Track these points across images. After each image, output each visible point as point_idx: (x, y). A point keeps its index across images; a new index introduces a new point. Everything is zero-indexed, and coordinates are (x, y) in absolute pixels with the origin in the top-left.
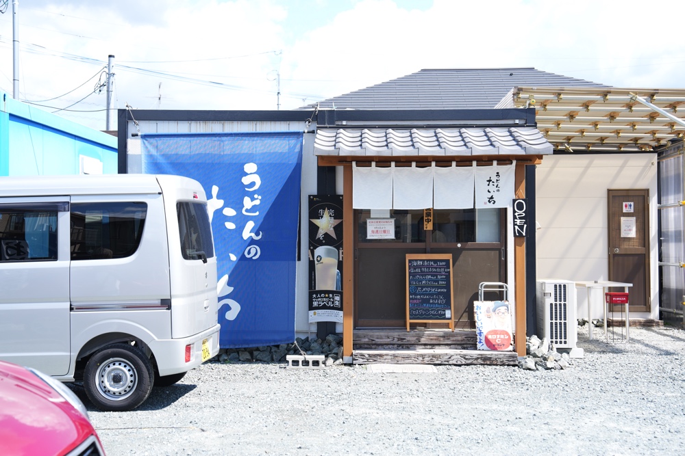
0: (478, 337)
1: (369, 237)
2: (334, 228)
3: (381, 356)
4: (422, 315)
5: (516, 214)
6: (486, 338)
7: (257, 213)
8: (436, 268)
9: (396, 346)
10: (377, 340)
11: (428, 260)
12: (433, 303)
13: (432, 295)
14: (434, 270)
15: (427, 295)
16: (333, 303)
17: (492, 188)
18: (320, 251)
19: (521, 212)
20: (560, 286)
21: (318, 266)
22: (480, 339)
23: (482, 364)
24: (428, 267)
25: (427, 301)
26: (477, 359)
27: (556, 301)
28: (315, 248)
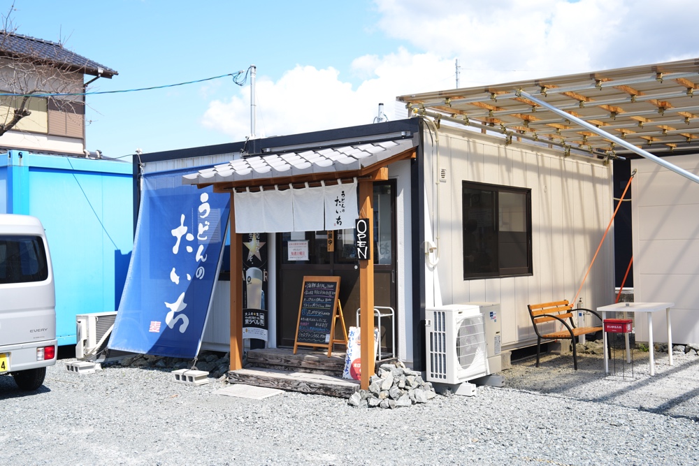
0: (346, 364)
1: (289, 259)
2: (260, 250)
3: (247, 376)
4: (307, 338)
5: (359, 235)
6: (352, 366)
7: (206, 238)
8: (325, 291)
9: (283, 367)
10: (270, 360)
11: (321, 283)
12: (318, 327)
13: (318, 318)
14: (324, 293)
15: (314, 317)
16: (259, 321)
17: (339, 208)
18: (251, 272)
19: (362, 233)
20: (439, 313)
21: (249, 286)
22: (347, 367)
23: (323, 395)
24: (320, 289)
25: (312, 324)
26: (320, 388)
27: (436, 330)
28: (246, 270)
